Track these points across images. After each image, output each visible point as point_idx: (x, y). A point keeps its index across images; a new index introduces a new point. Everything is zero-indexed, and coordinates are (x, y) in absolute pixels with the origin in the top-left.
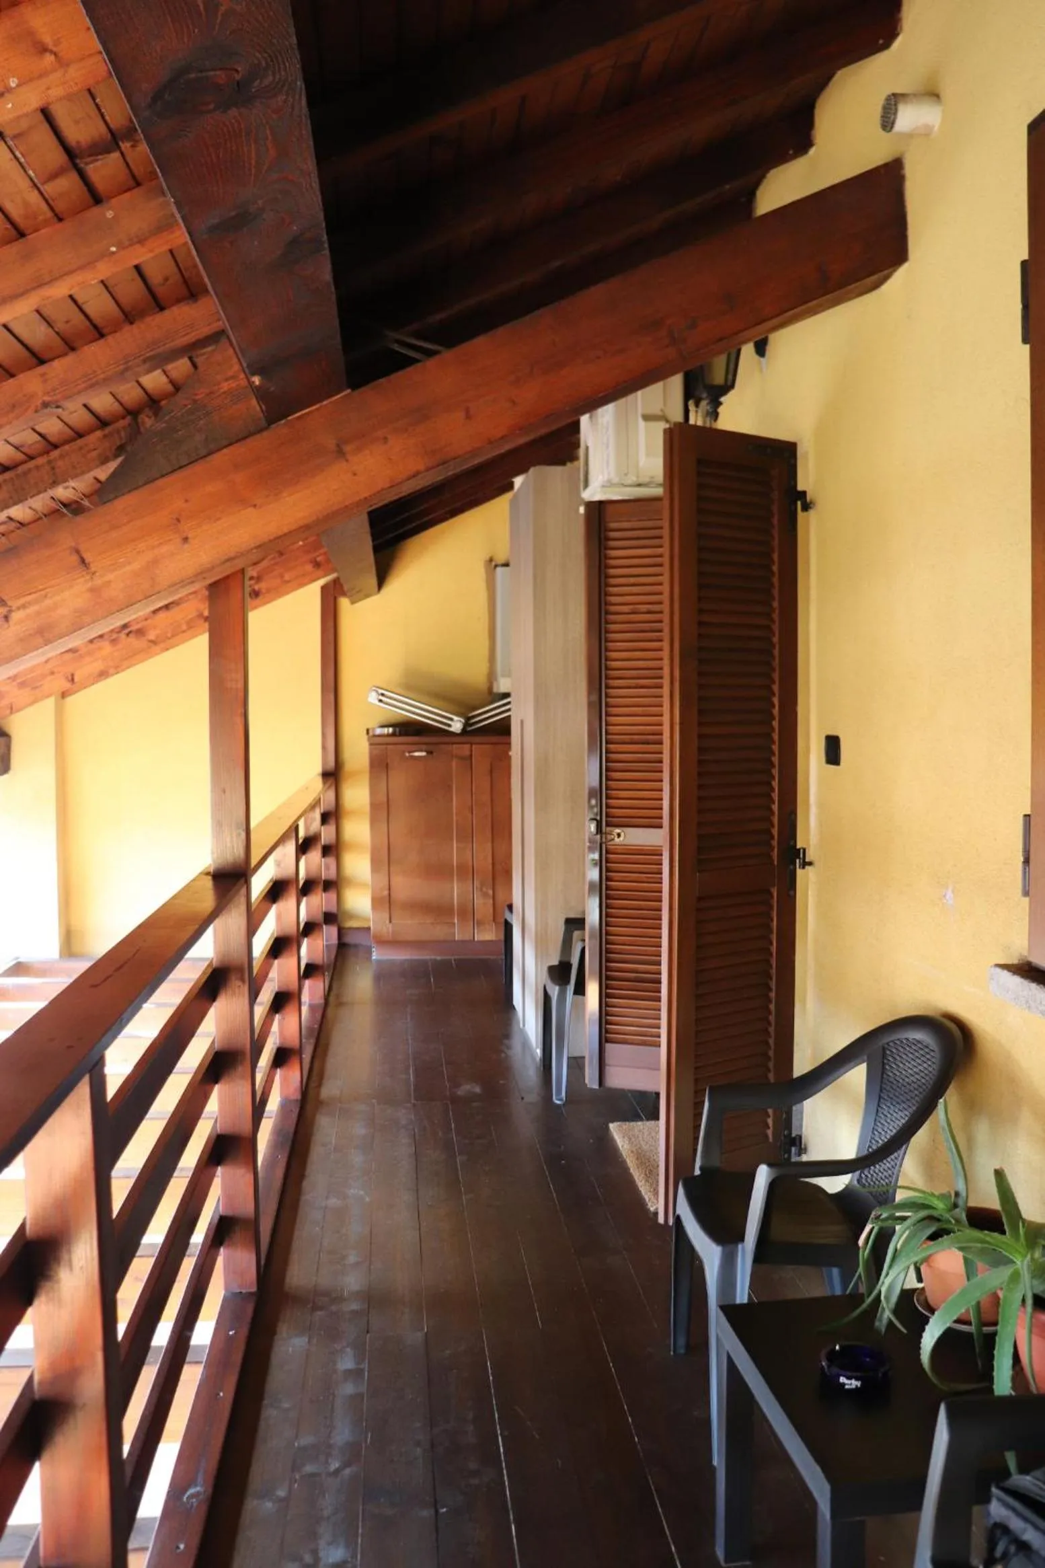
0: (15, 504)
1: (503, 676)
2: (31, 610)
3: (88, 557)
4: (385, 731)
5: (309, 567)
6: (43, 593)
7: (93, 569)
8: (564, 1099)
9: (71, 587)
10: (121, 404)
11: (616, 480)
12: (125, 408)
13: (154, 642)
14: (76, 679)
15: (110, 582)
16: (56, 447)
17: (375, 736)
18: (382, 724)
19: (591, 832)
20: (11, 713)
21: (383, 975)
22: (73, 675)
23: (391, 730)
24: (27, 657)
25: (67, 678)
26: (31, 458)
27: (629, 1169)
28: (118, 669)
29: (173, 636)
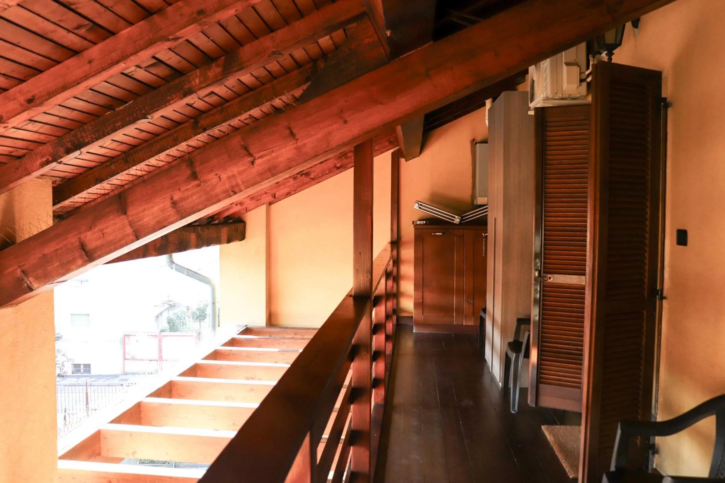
0: (255, 107)
1: (479, 196)
2: (265, 159)
3: (294, 131)
4: (422, 222)
5: (387, 143)
6: (271, 150)
7: (297, 137)
8: (517, 411)
9: (286, 146)
10: (308, 55)
11: (551, 97)
12: (310, 58)
13: (313, 179)
14: (276, 196)
15: (306, 144)
16: (275, 78)
17: (417, 225)
18: (420, 219)
19: (535, 276)
20: (247, 212)
21: (419, 340)
22: (275, 194)
23: (424, 222)
24: (262, 183)
25: (272, 195)
26: (264, 84)
27: (555, 452)
28: (295, 191)
29: (322, 176)
